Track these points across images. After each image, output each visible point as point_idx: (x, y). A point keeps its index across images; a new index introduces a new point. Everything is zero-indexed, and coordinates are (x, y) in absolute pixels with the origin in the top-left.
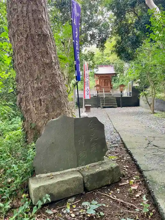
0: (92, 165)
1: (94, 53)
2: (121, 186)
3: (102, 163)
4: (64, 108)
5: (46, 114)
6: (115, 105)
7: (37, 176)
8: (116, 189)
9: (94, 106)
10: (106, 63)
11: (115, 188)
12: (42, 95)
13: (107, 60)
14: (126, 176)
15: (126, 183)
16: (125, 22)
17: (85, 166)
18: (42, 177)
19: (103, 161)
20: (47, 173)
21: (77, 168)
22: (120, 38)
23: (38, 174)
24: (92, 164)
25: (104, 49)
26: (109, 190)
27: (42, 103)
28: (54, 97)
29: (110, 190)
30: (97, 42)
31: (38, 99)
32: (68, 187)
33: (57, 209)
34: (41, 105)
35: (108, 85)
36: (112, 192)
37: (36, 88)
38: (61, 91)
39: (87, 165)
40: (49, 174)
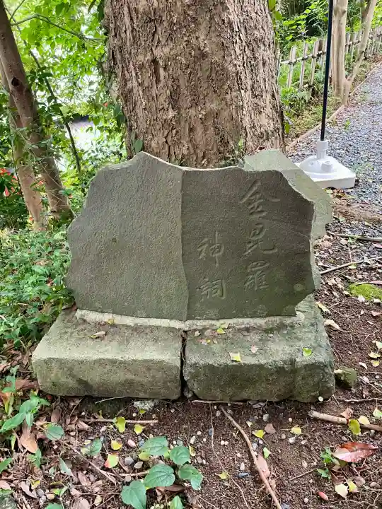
0: (243, 323)
2: (316, 419)
3: (282, 327)
4: (234, 94)
5: (171, 114)
7: (79, 313)
8: (292, 425)
11: (290, 420)
12: (159, 42)
14: (354, 390)
15: (335, 419)
17: (214, 322)
18: (88, 320)
19: (288, 321)
20: (102, 312)
21: (188, 322)
23: (82, 309)
24: (241, 320)
26: (265, 417)
27: (162, 71)
28: (199, 49)
29: (269, 421)
31: (149, 57)
32: (130, 376)
33: (92, 420)
34: (158, 81)
36: (270, 428)
37: (145, 13)
38: (230, 24)
39: (222, 321)
40: (106, 318)
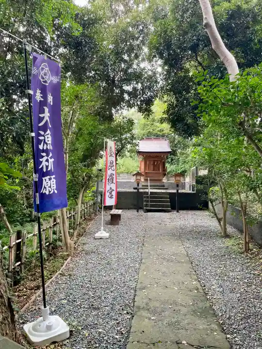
1: (133, 120)
6: (167, 206)
9: (132, 207)
10: (159, 133)
13: (159, 129)
16: (183, 74)
22: (173, 100)
25: (151, 114)
30: (139, 103)
35: (159, 170)
